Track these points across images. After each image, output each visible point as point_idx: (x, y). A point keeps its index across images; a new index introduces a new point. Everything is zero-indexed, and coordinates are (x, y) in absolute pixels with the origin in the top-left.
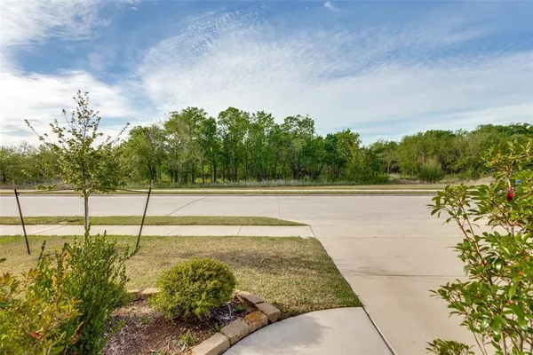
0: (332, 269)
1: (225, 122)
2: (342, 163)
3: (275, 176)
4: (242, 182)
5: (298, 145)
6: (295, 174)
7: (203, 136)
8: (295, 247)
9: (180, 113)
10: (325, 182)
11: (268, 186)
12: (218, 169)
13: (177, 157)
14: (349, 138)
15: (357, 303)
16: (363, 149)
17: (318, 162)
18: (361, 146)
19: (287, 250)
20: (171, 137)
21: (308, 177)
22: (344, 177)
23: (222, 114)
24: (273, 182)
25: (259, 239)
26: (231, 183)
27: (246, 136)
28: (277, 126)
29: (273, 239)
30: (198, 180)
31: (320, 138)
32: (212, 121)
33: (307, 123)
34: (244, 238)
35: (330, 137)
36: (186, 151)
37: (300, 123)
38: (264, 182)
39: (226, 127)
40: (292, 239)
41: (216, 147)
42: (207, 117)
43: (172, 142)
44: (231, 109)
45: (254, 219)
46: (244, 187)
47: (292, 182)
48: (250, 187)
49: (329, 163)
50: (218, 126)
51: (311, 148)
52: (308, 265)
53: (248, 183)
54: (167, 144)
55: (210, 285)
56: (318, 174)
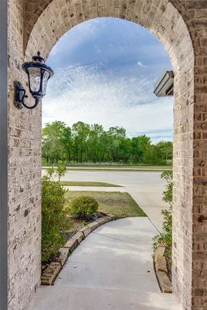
0: (135, 204)
1: (76, 129)
2: (141, 154)
3: (103, 160)
4: (86, 163)
5: (116, 143)
6: (115, 159)
7: (63, 137)
8: (118, 196)
9: (51, 124)
10: (132, 164)
11: (100, 166)
12: (71, 156)
13: (49, 149)
14: (145, 140)
15: (145, 215)
16: (153, 146)
17: (128, 153)
18: (151, 144)
19: (114, 197)
20: (46, 137)
21: (121, 161)
22: (142, 161)
23: (75, 125)
24: (103, 164)
25: (100, 192)
26: (79, 164)
27: (88, 137)
28: (105, 132)
29: (106, 192)
30: (60, 162)
31: (129, 139)
32: (69, 129)
33: (122, 131)
34: (93, 192)
35: (134, 139)
36: (54, 145)
37: (118, 131)
38: (97, 164)
39: (77, 132)
40: (116, 192)
41: (70, 143)
42: (66, 126)
43: (46, 140)
44: (79, 122)
45: (96, 183)
46: (86, 166)
47: (113, 164)
48: (90, 166)
49: (133, 154)
50: (72, 132)
51: (124, 144)
52: (125, 202)
53: (88, 164)
54: (43, 141)
55: (91, 205)
56: (127, 159)
